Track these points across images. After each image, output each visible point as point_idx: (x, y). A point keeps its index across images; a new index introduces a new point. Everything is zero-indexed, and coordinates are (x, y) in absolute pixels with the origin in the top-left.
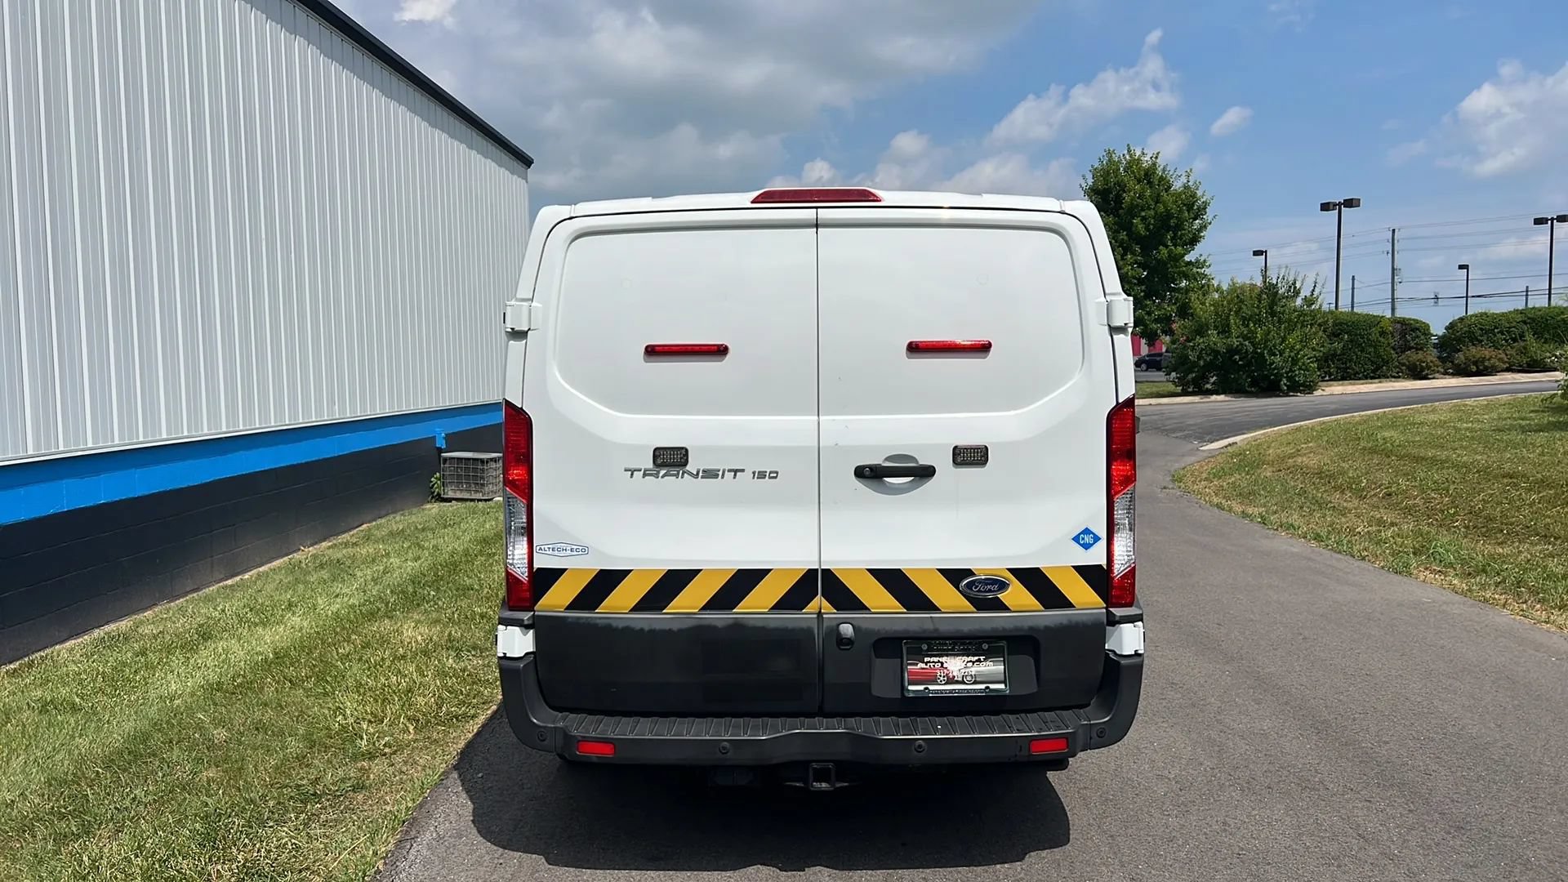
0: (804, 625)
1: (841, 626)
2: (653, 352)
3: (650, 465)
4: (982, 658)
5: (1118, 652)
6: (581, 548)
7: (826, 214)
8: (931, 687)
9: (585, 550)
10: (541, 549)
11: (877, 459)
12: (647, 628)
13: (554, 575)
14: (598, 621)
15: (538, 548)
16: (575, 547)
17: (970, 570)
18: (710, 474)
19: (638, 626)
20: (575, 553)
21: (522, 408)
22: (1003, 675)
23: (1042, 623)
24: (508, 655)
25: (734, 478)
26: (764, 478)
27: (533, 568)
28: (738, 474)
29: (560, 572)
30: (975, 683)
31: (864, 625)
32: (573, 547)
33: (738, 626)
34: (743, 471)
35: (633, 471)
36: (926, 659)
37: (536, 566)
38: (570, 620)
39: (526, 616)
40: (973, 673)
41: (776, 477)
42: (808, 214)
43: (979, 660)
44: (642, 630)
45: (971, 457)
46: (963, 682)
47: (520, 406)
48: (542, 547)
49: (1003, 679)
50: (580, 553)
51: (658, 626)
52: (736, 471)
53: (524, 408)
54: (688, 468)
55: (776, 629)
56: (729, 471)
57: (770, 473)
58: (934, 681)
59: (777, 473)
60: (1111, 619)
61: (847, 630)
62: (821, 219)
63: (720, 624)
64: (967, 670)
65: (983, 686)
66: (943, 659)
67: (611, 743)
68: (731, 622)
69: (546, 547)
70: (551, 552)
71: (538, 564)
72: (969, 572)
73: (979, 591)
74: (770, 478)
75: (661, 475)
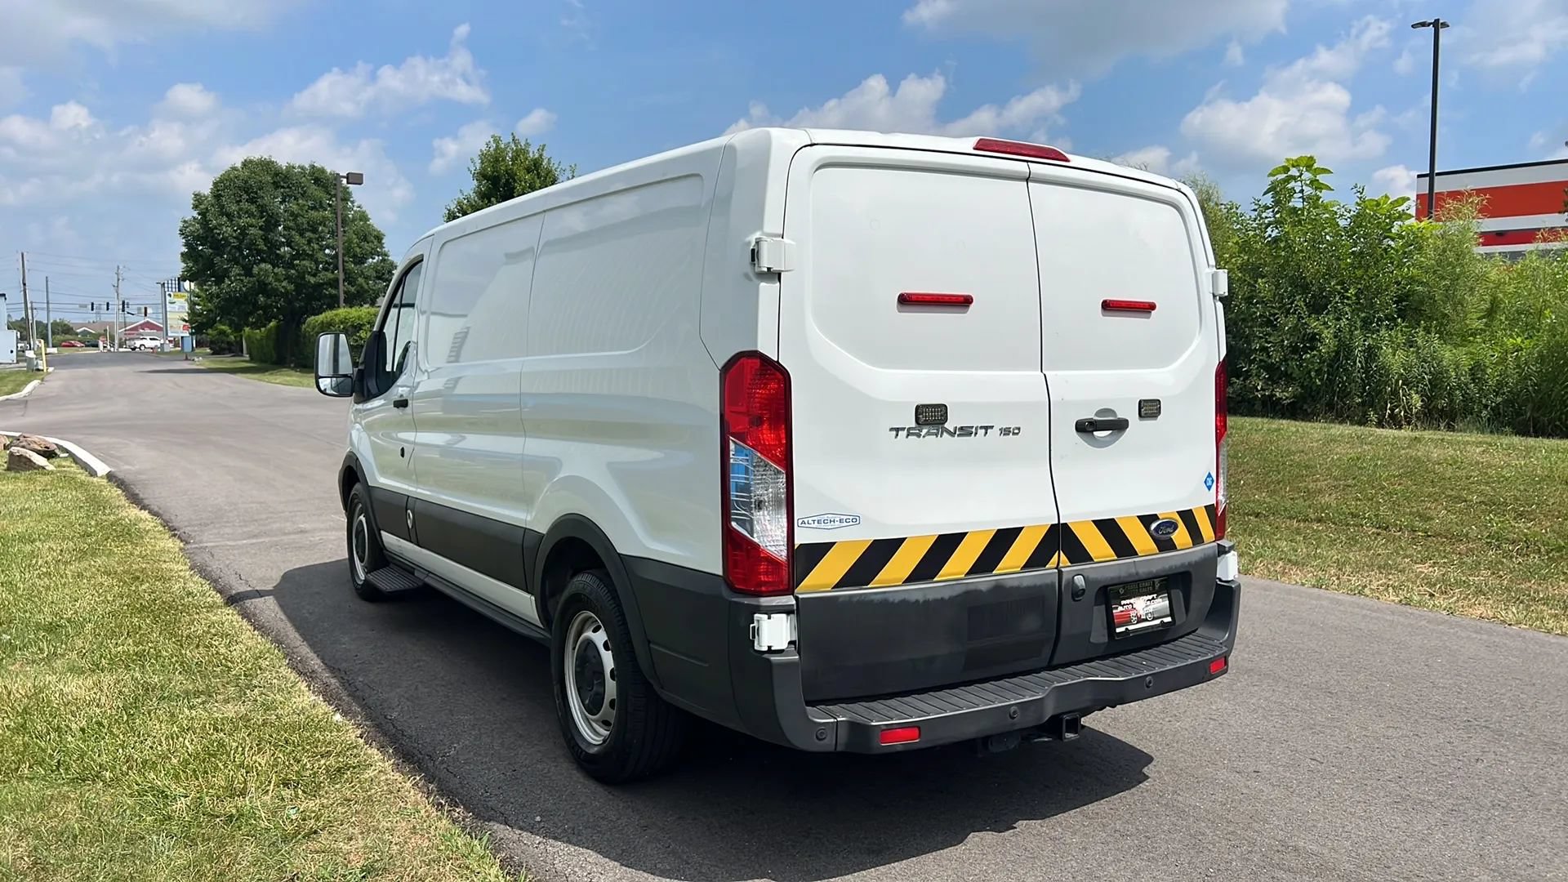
0: (1048, 581)
1: (1075, 578)
2: (906, 301)
3: (913, 424)
4: (1155, 595)
5: (1224, 579)
6: (851, 518)
7: (1038, 169)
8: (1131, 628)
9: (856, 520)
10: (803, 522)
11: (1090, 415)
12: (921, 599)
13: (819, 551)
14: (873, 597)
15: (800, 521)
16: (845, 517)
17: (1156, 515)
18: (965, 431)
19: (913, 598)
20: (845, 524)
21: (778, 362)
22: (1168, 609)
23: (1194, 559)
24: (773, 648)
25: (985, 435)
26: (1009, 434)
27: (793, 545)
28: (989, 431)
29: (828, 546)
30: (1154, 619)
31: (1092, 576)
32: (842, 517)
33: (998, 588)
34: (992, 427)
35: (897, 430)
36: (1123, 602)
37: (798, 542)
38: (841, 600)
39: (789, 600)
40: (1151, 611)
41: (1017, 434)
42: (1021, 167)
43: (1153, 598)
44: (917, 601)
45: (1149, 409)
46: (1146, 620)
47: (776, 359)
48: (806, 520)
49: (1168, 612)
50: (851, 523)
51: (931, 597)
52: (986, 428)
53: (780, 361)
54: (946, 425)
55: (1028, 588)
56: (981, 427)
57: (1014, 429)
58: (1130, 622)
59: (1019, 429)
60: (1221, 549)
61: (1079, 581)
62: (1034, 174)
63: (983, 588)
64: (1148, 608)
65: (1157, 622)
66: (1132, 601)
67: (914, 727)
68: (994, 583)
69: (810, 519)
70: (816, 525)
71: (802, 537)
72: (1154, 517)
73: (1163, 534)
74: (1014, 434)
75: (923, 434)
